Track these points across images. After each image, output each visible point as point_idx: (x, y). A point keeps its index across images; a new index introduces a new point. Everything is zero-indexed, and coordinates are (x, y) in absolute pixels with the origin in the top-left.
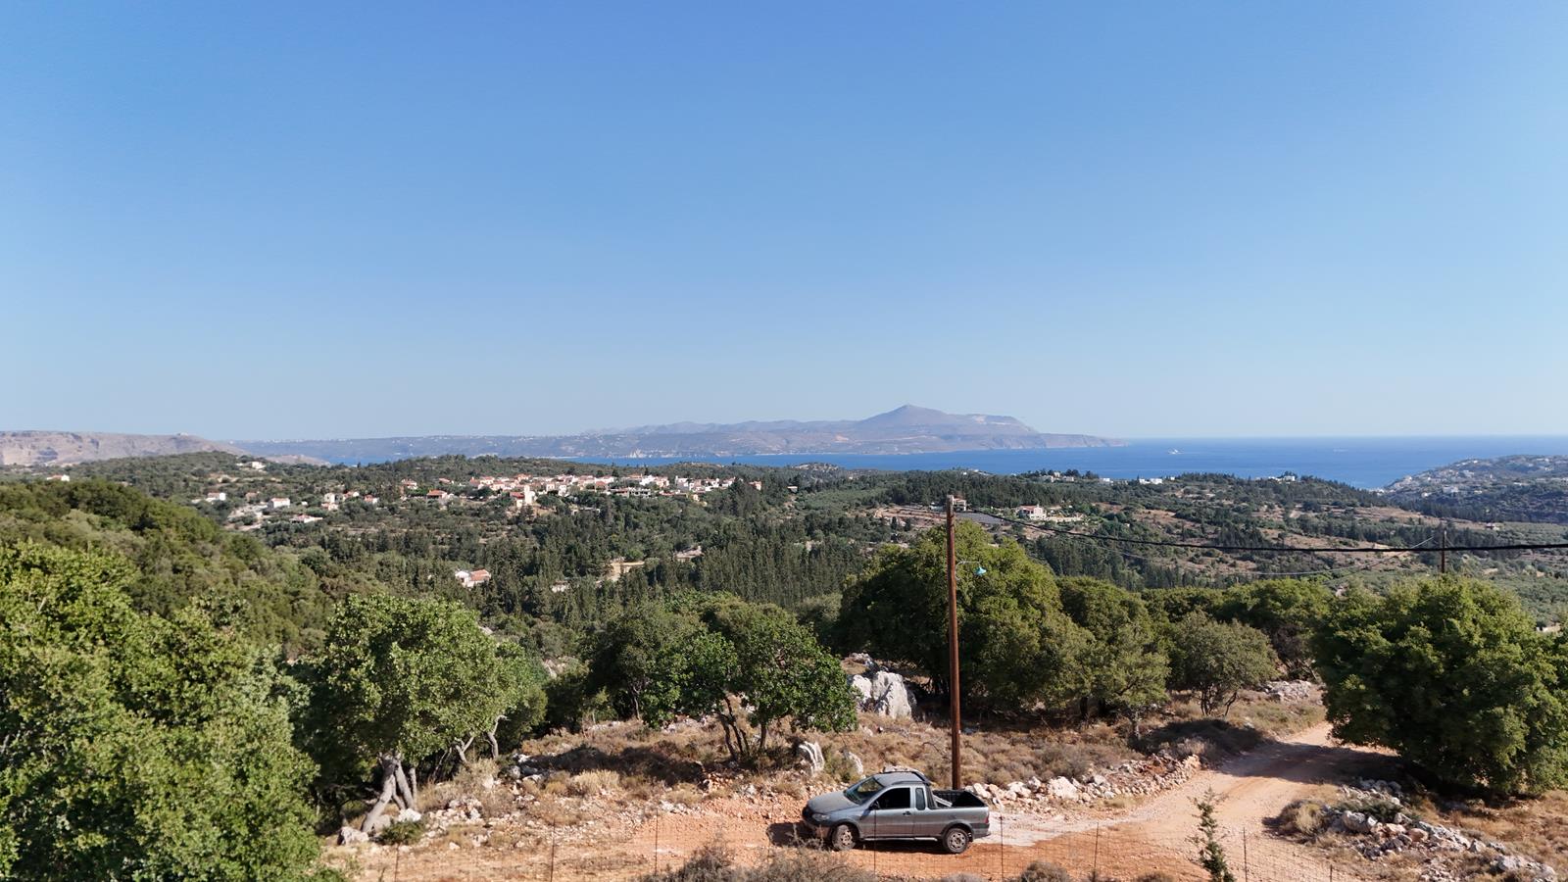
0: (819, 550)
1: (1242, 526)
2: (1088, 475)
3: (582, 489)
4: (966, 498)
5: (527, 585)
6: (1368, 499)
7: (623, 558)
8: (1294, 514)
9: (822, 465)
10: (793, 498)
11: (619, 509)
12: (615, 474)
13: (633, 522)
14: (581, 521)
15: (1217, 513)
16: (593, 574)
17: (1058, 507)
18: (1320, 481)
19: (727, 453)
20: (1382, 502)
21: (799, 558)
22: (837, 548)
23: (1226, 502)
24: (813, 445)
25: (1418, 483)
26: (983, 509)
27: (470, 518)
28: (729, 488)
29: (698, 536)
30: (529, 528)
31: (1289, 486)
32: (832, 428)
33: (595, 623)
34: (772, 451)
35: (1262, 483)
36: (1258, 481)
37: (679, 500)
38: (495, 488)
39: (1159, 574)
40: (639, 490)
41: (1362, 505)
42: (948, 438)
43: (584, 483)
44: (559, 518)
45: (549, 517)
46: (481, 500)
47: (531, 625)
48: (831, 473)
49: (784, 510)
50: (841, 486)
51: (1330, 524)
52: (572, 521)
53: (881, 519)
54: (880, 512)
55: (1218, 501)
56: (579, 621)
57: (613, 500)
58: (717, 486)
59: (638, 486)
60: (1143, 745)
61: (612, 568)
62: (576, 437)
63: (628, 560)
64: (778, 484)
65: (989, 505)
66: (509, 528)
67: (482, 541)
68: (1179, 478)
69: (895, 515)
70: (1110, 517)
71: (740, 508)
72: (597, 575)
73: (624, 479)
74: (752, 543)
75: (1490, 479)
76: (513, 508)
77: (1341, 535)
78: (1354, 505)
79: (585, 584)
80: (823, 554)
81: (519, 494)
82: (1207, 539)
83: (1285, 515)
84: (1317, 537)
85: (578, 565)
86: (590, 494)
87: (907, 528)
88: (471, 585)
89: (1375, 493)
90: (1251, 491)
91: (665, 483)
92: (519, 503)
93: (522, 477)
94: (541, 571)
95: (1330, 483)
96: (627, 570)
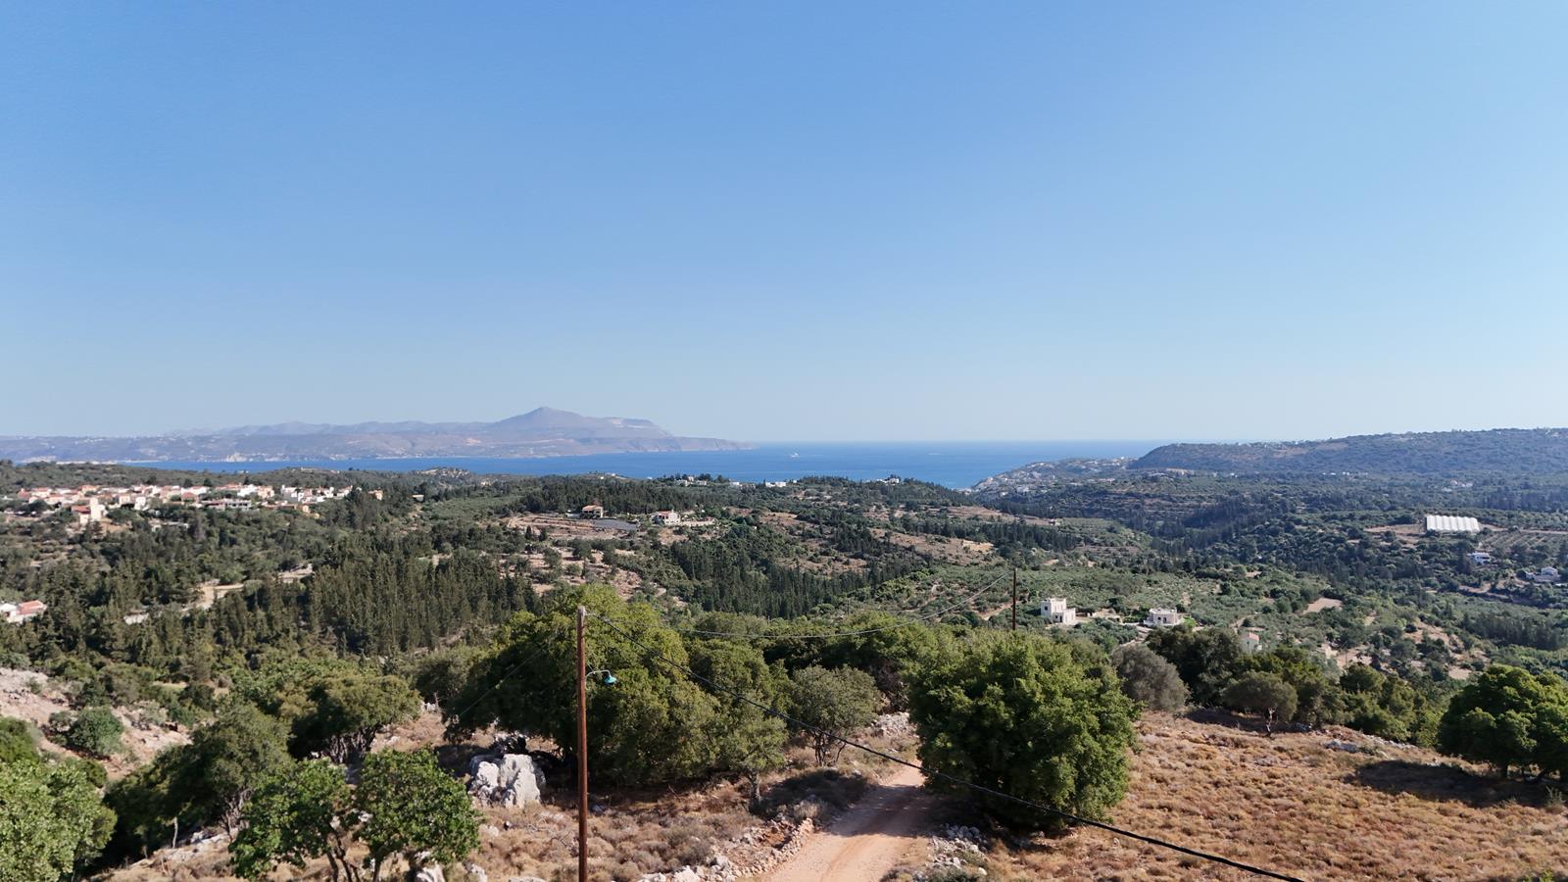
0: (447, 565)
1: (854, 526)
2: (720, 479)
3: (165, 501)
4: (603, 505)
5: (93, 617)
6: (958, 499)
7: (217, 581)
8: (898, 514)
9: (452, 470)
10: (418, 507)
11: (212, 523)
12: (207, 484)
13: (230, 538)
14: (164, 538)
15: (833, 516)
16: (179, 601)
17: (692, 512)
18: (920, 483)
19: (344, 457)
20: (969, 501)
21: (424, 574)
22: (467, 562)
23: (841, 504)
24: (441, 448)
25: (997, 483)
26: (620, 516)
27: (18, 537)
28: (345, 498)
29: (308, 552)
30: (97, 548)
31: (895, 488)
32: (464, 430)
33: (181, 657)
34: (396, 453)
35: (872, 486)
36: (868, 483)
37: (286, 512)
38: (52, 501)
39: (782, 573)
40: (238, 501)
41: (953, 505)
42: (585, 441)
43: (167, 494)
44: (135, 535)
45: (123, 534)
46: (33, 516)
47: (99, 667)
48: (461, 478)
49: (408, 521)
50: (472, 493)
51: (927, 523)
52: (153, 539)
53: (514, 529)
54: (514, 522)
55: (833, 503)
56: (160, 656)
57: (205, 514)
58: (332, 496)
59: (235, 497)
60: (763, 809)
61: (203, 593)
62: (158, 438)
63: (223, 583)
64: (400, 495)
65: (626, 511)
66: (71, 547)
67: (34, 564)
68: (801, 481)
69: (530, 524)
70: (739, 521)
71: (358, 519)
72: (184, 601)
73: (218, 489)
74: (371, 560)
75: (1053, 480)
76: (75, 524)
77: (936, 533)
78: (947, 505)
79: (169, 613)
80: (451, 569)
81: (83, 508)
82: (825, 539)
83: (891, 515)
84: (917, 536)
85: (160, 591)
86: (176, 507)
87: (543, 538)
88: (20, 619)
89: (963, 493)
90: (862, 492)
91: (269, 493)
92: (84, 519)
93: (87, 488)
94: (112, 601)
95: (928, 485)
96: (221, 595)
